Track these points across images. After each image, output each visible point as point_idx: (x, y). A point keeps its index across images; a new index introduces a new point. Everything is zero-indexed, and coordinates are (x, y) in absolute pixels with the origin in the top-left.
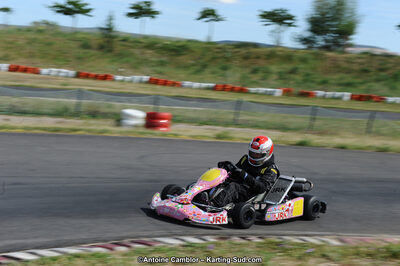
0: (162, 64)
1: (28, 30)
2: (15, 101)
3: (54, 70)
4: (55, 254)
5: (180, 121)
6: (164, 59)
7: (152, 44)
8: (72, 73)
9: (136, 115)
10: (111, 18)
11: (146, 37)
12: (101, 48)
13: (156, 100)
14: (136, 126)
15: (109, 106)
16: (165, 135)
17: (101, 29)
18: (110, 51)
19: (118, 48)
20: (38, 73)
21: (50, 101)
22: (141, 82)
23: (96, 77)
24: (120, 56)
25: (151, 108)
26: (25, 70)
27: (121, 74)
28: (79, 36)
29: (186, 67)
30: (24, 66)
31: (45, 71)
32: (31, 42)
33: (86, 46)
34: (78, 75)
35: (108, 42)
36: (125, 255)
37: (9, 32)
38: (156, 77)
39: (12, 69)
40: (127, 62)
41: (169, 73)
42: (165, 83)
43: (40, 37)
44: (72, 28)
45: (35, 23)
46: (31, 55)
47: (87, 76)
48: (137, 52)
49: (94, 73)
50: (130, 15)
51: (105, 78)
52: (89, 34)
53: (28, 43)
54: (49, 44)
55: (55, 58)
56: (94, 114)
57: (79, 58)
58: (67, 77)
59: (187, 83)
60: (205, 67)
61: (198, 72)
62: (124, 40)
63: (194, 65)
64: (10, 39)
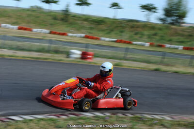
0: (91, 28)
1: (28, 10)
2: (19, 44)
3: (39, 30)
5: (98, 57)
6: (92, 26)
7: (87, 19)
8: (48, 31)
9: (77, 53)
10: (68, 6)
11: (84, 15)
12: (62, 20)
13: (87, 46)
14: (76, 58)
15: (64, 48)
16: (90, 63)
17: (63, 11)
18: (66, 21)
19: (71, 20)
20: (31, 31)
22: (81, 37)
23: (59, 34)
24: (71, 24)
25: (84, 50)
26: (25, 29)
27: (71, 33)
29: (103, 30)
30: (25, 27)
31: (35, 30)
32: (29, 16)
33: (55, 18)
34: (51, 33)
35: (66, 17)
36: (65, 120)
38: (88, 35)
39: (20, 29)
40: (74, 27)
41: (95, 33)
42: (92, 38)
43: (33, 13)
44: (49, 10)
45: (32, 7)
46: (29, 22)
47: (55, 33)
48: (79, 22)
49: (59, 32)
50: (77, 4)
51: (64, 34)
52: (56, 13)
53: (28, 16)
54: (38, 17)
55: (40, 24)
56: (57, 52)
57: (51, 24)
58: (45, 33)
59: (103, 38)
60: (112, 30)
61: (109, 33)
62: (74, 16)
63: (107, 30)
64: (19, 14)
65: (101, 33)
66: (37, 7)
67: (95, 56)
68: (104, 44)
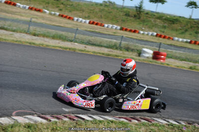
0: (164, 27)
1: (101, 5)
2: (92, 38)
3: (111, 26)
4: (101, 119)
5: (171, 58)
6: (166, 25)
7: (160, 17)
8: (119, 27)
9: (149, 52)
10: (142, 2)
11: (158, 13)
12: (135, 16)
13: (160, 45)
14: (148, 57)
15: (135, 46)
16: (162, 63)
17: (136, 7)
18: (139, 18)
19: (143, 17)
20: (103, 26)
21: (106, 40)
22: (152, 35)
23: (131, 31)
24: (144, 21)
25: (157, 49)
26: (97, 24)
27: (142, 30)
28: (125, 10)
29: (177, 30)
30: (97, 22)
31: (106, 25)
32: (101, 11)
33: (127, 15)
34: (122, 29)
37: (92, 5)
38: (159, 33)
40: (147, 25)
41: (167, 32)
42: (165, 37)
43: (106, 9)
45: (105, 2)
46: (101, 17)
47: (126, 30)
48: (152, 20)
49: (129, 29)
50: (151, 1)
51: (135, 31)
52: (130, 9)
54: (110, 13)
55: (112, 19)
57: (123, 21)
59: (176, 38)
60: (186, 31)
61: (182, 33)
62: (147, 14)
63: (181, 29)
64: (92, 9)
65: (174, 33)
66: (110, 2)
67: (168, 56)
68: (178, 44)
